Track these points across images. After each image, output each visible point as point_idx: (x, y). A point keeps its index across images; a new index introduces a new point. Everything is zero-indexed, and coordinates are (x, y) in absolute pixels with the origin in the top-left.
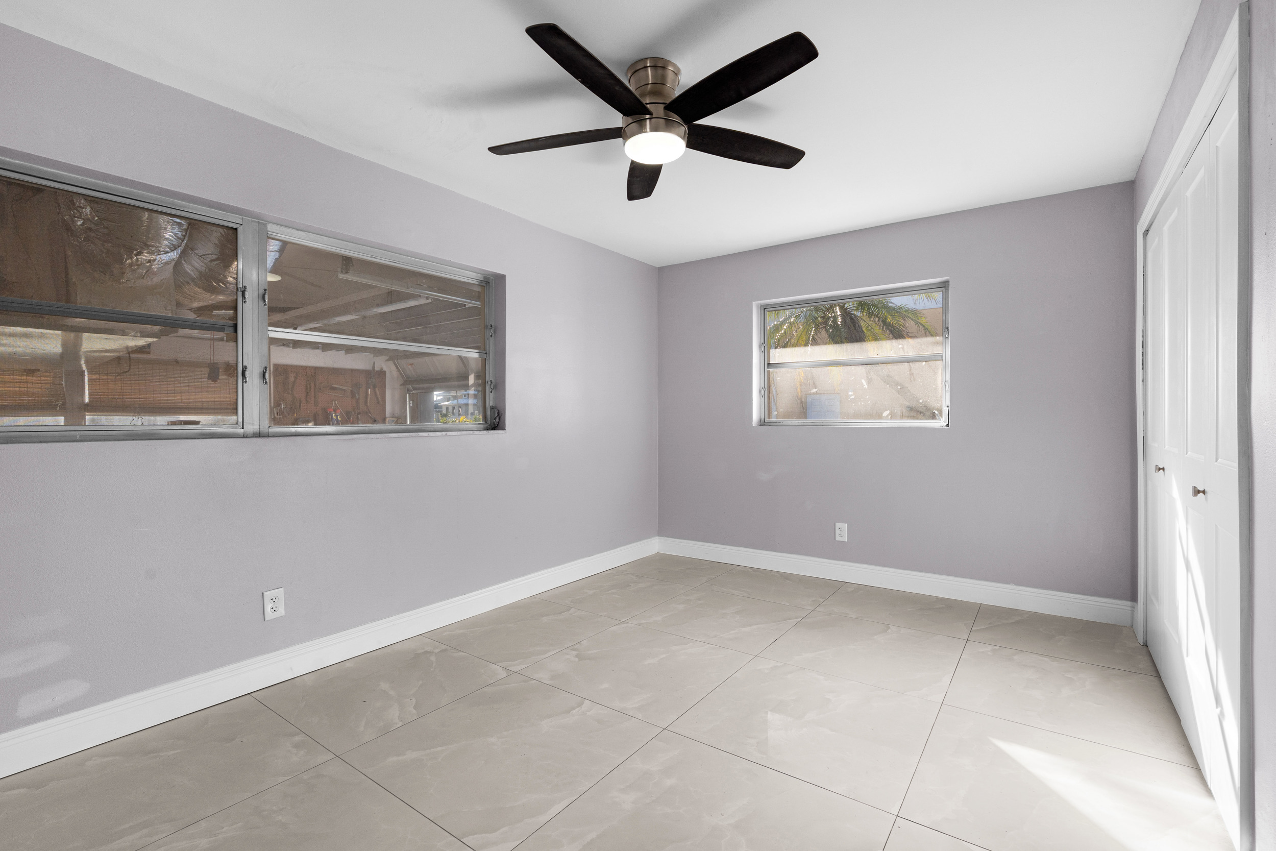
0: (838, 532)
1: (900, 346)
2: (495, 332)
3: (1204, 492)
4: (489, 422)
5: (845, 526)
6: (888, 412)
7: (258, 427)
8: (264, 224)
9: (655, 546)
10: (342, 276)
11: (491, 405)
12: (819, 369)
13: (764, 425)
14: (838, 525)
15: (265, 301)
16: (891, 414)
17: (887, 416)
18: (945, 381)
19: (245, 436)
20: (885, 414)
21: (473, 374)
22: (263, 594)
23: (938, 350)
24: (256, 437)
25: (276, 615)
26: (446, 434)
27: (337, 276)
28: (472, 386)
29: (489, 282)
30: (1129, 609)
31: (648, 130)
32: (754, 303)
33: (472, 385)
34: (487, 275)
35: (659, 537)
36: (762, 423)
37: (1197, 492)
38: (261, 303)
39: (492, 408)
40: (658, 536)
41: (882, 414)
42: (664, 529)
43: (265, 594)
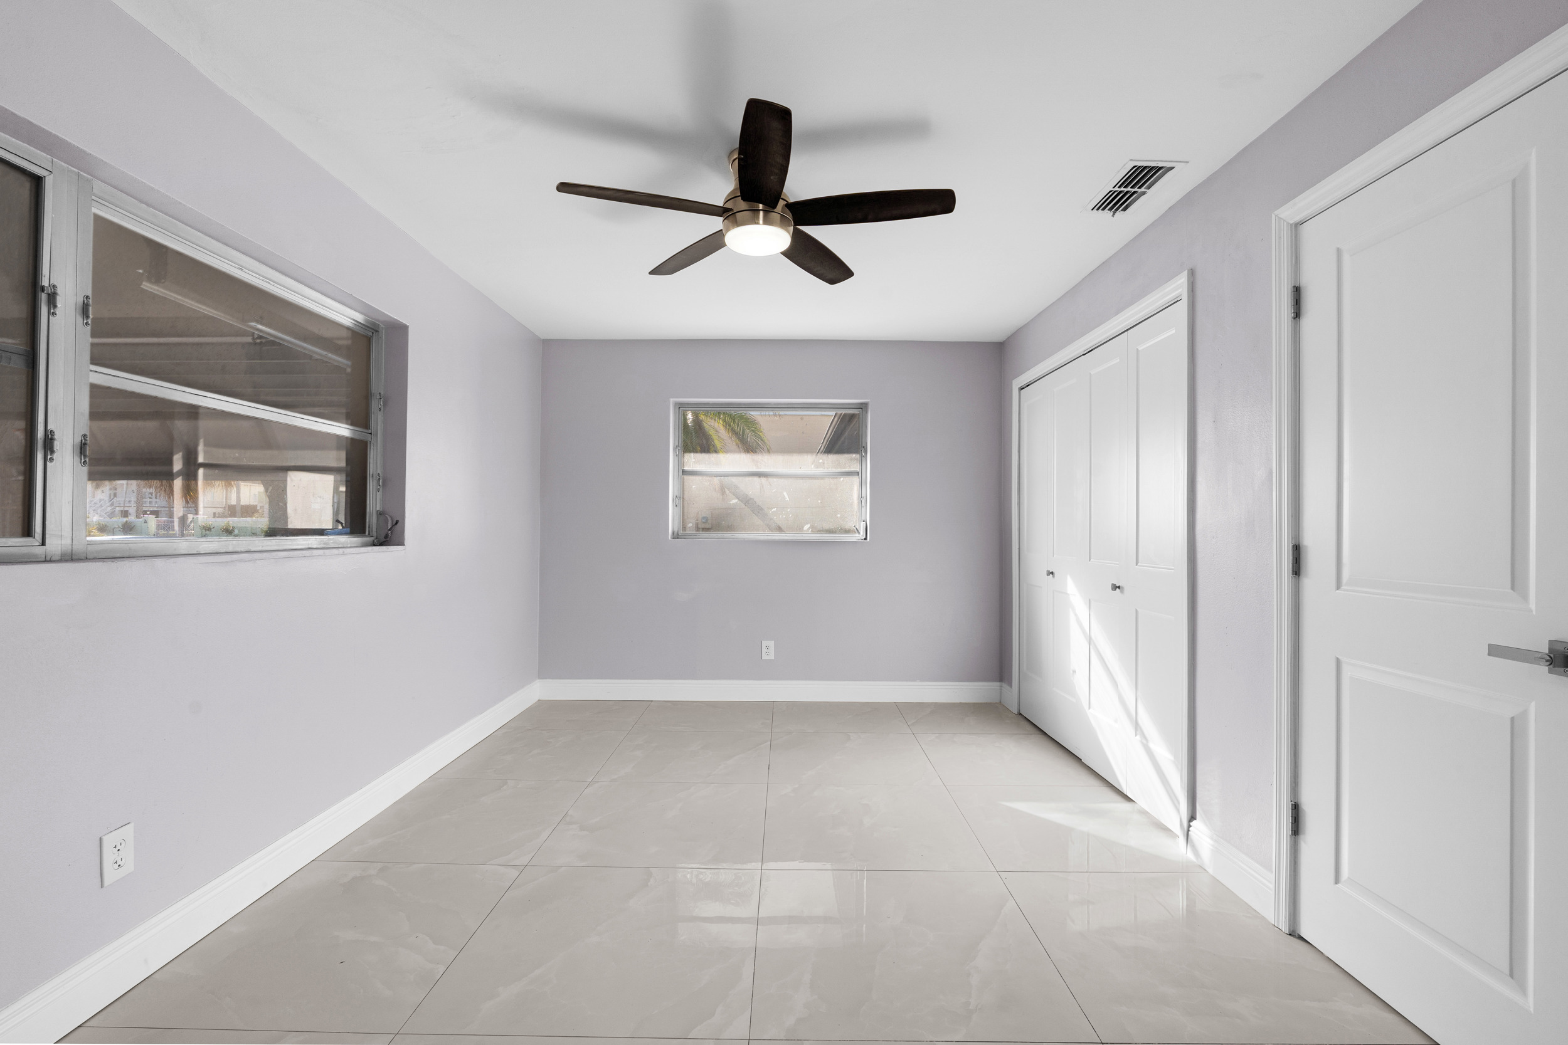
0: (764, 650)
1: (821, 461)
2: (385, 404)
3: (1119, 587)
4: (375, 534)
5: (772, 644)
6: (808, 526)
7: (69, 542)
8: (88, 180)
9: (540, 690)
10: (147, 286)
11: (378, 509)
12: (740, 479)
13: (678, 538)
14: (765, 643)
15: (88, 317)
16: (812, 527)
17: (808, 529)
18: (861, 498)
19: (48, 559)
20: (806, 527)
21: (181, 454)
22: (101, 839)
23: (855, 467)
24: (66, 561)
25: (122, 872)
26: (344, 552)
27: (141, 284)
28: (179, 473)
29: (377, 331)
30: (998, 688)
31: (761, 221)
32: (672, 400)
33: (177, 472)
34: (377, 320)
35: (541, 680)
36: (676, 536)
37: (1115, 587)
38: (80, 319)
39: (380, 514)
40: (539, 678)
41: (803, 527)
42: (547, 669)
43: (105, 839)
